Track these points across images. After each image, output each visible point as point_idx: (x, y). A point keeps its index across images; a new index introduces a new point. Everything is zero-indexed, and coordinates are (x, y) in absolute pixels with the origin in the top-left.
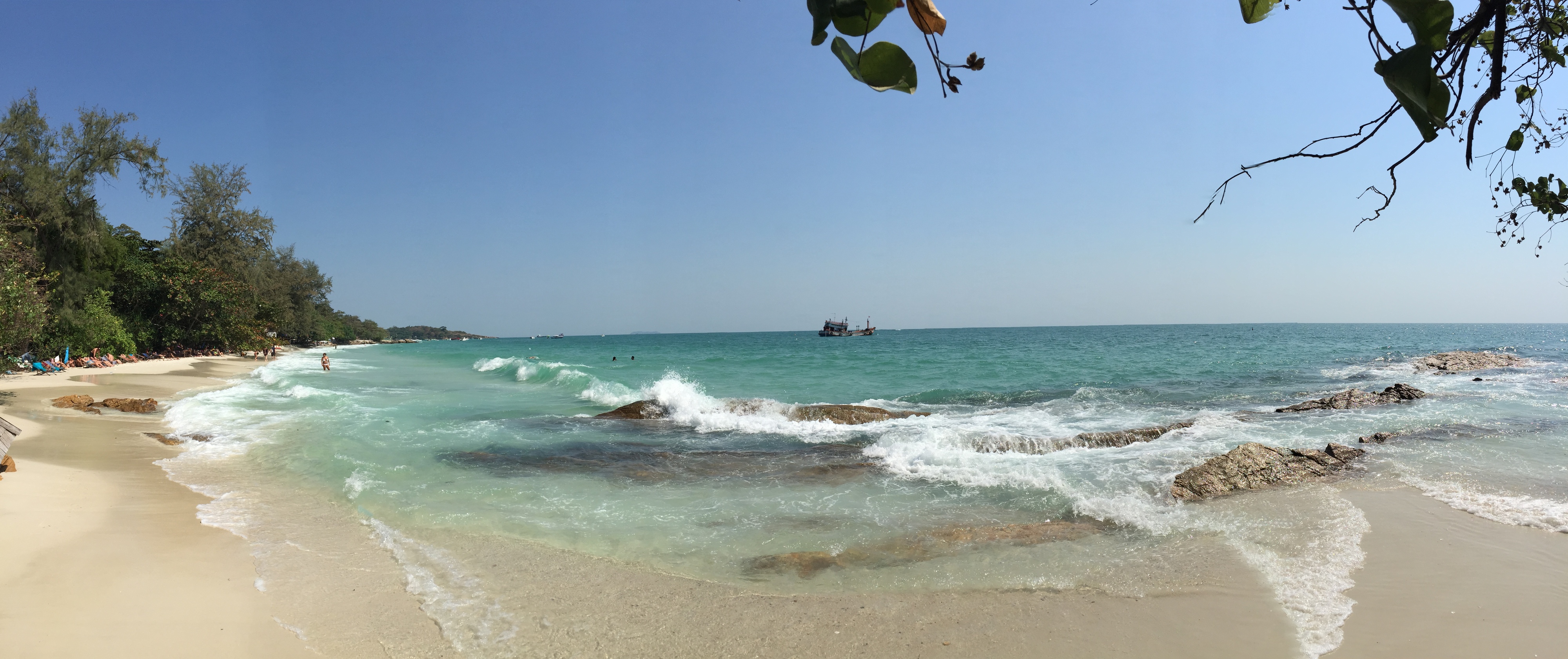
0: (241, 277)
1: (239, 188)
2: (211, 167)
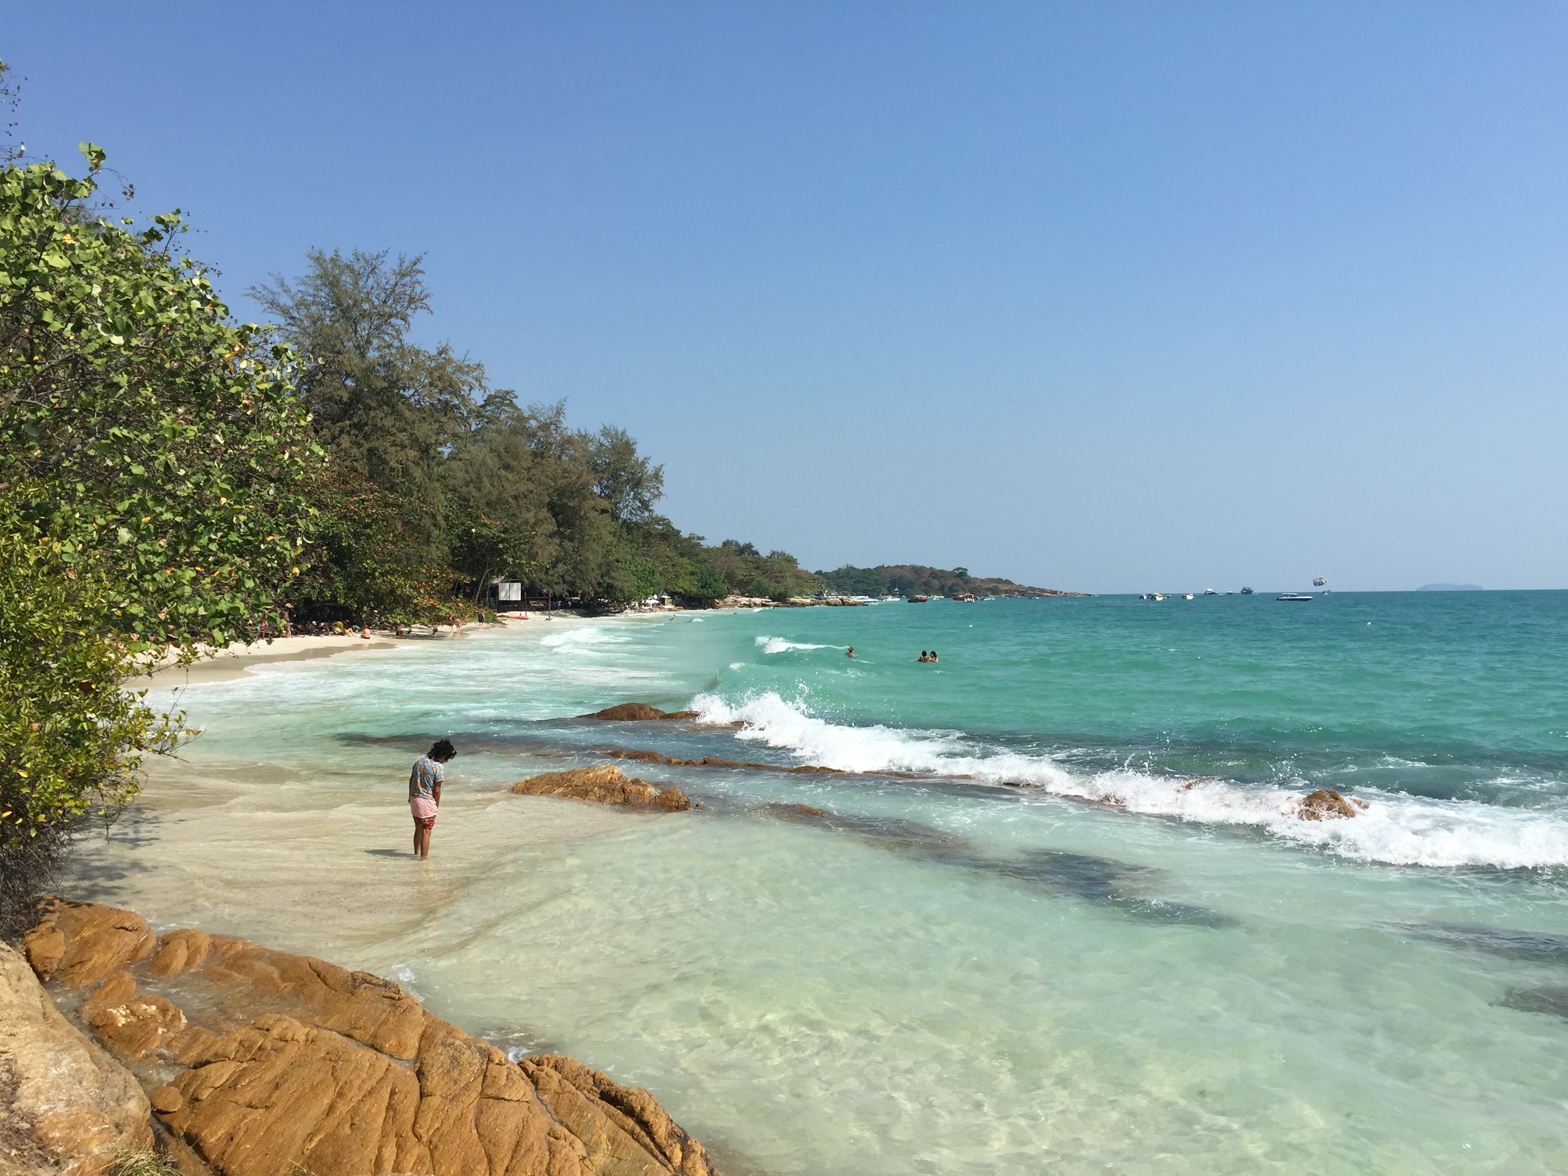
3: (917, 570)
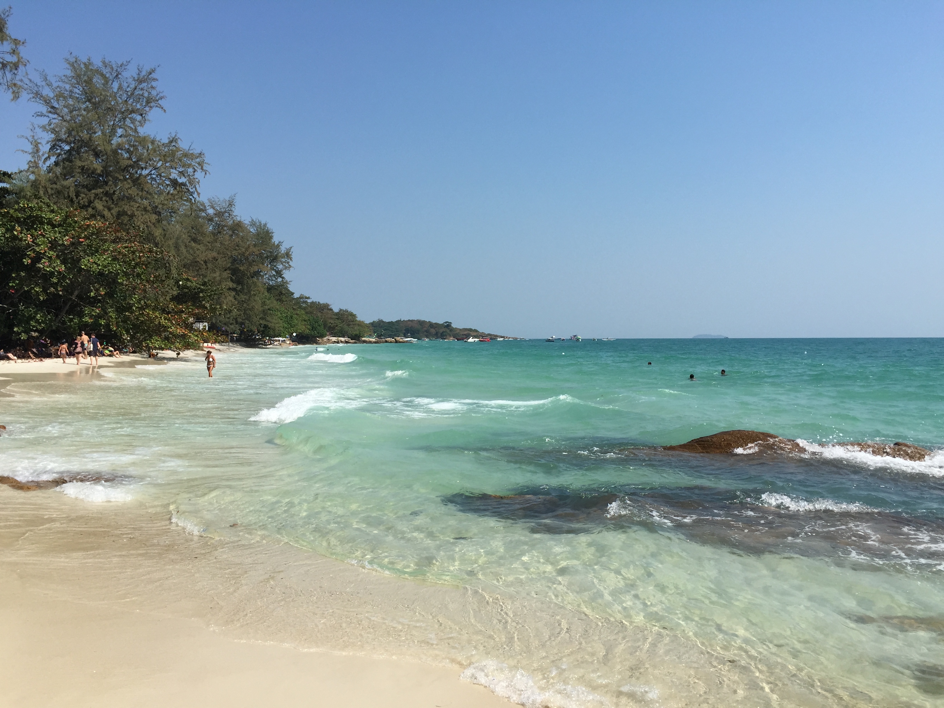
0: (149, 238)
1: (148, 102)
2: (100, 64)
3: (421, 323)
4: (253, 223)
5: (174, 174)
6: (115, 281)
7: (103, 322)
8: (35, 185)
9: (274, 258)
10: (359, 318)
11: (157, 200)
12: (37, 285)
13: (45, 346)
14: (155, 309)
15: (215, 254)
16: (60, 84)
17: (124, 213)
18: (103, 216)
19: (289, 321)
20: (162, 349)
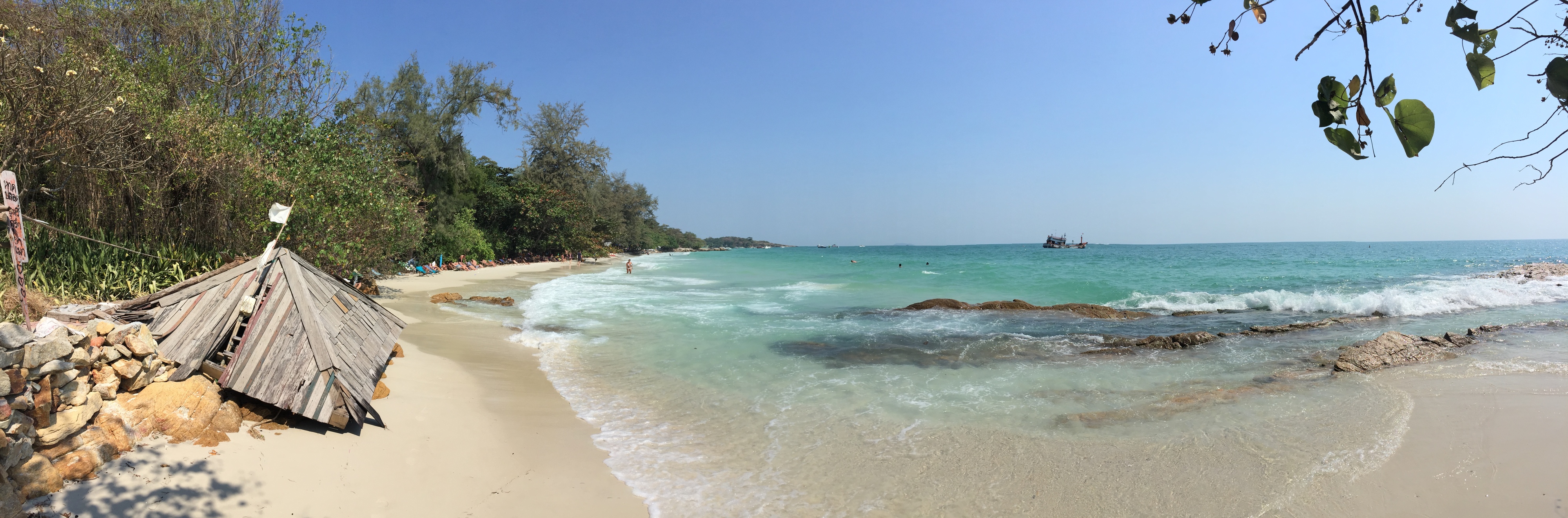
0: (580, 197)
1: (579, 123)
2: (555, 105)
3: (734, 238)
4: (636, 185)
5: (593, 161)
6: (563, 222)
7: (558, 243)
8: (525, 173)
9: (647, 204)
10: (698, 237)
11: (585, 176)
12: (526, 225)
13: (530, 256)
14: (584, 235)
15: (615, 204)
16: (536, 119)
17: (568, 184)
18: (557, 187)
19: (657, 239)
20: (587, 257)
